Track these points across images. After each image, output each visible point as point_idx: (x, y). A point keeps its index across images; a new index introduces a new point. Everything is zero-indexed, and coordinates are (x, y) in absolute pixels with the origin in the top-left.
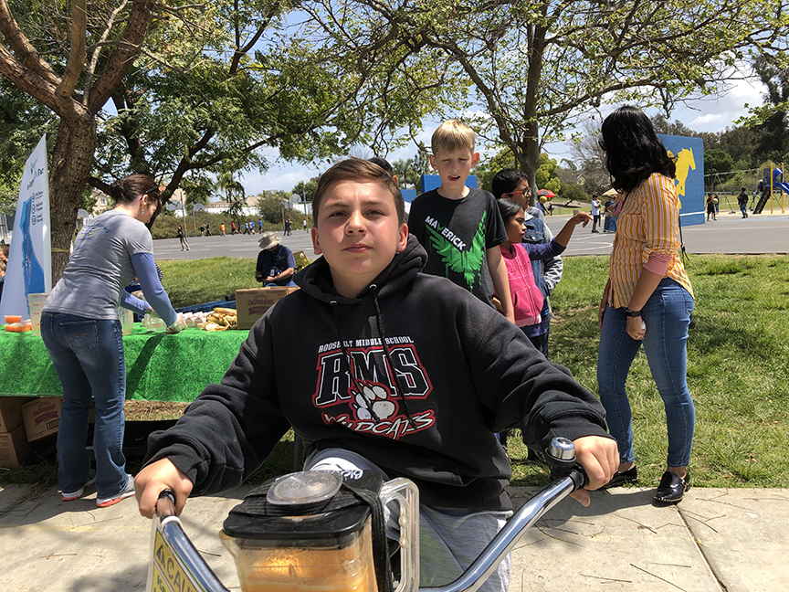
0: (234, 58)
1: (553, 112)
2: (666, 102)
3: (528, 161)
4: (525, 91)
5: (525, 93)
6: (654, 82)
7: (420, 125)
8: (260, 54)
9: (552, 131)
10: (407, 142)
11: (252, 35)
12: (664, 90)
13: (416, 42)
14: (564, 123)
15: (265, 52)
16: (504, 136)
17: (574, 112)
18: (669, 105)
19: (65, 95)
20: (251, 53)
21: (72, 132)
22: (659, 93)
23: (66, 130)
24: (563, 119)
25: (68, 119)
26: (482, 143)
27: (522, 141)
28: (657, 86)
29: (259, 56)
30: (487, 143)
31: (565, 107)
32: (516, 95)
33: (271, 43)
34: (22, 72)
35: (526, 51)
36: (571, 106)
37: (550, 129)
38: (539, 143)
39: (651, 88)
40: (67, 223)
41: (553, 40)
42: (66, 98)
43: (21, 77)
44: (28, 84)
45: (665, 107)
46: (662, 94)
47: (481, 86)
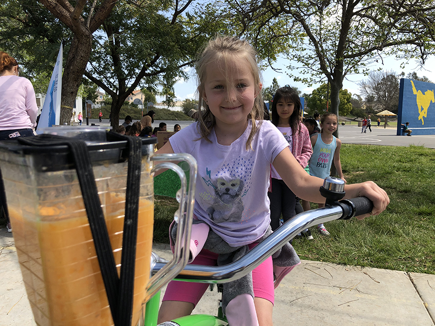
0: (174, 15)
1: (353, 56)
2: (423, 54)
3: (335, 84)
4: (337, 43)
5: (337, 44)
6: (417, 41)
7: (275, 59)
8: (189, 14)
9: (351, 68)
10: (266, 68)
11: (185, 4)
12: (422, 48)
13: (276, 10)
14: (359, 63)
15: (192, 13)
16: (323, 68)
17: (366, 57)
18: (425, 56)
19: (75, 18)
20: (183, 14)
21: (79, 41)
22: (419, 49)
23: (76, 40)
24: (359, 61)
25: (77, 33)
26: (310, 72)
27: (333, 72)
28: (418, 45)
29: (188, 15)
30: (312, 73)
31: (360, 54)
32: (332, 45)
33: (195, 8)
34: (54, 5)
35: (340, 19)
36: (365, 53)
37: (350, 66)
38: (343, 74)
39: (414, 46)
40: (72, 93)
41: (357, 13)
42: (76, 19)
43: (54, 8)
44: (58, 12)
45: (422, 57)
46: (421, 50)
47: (312, 38)
